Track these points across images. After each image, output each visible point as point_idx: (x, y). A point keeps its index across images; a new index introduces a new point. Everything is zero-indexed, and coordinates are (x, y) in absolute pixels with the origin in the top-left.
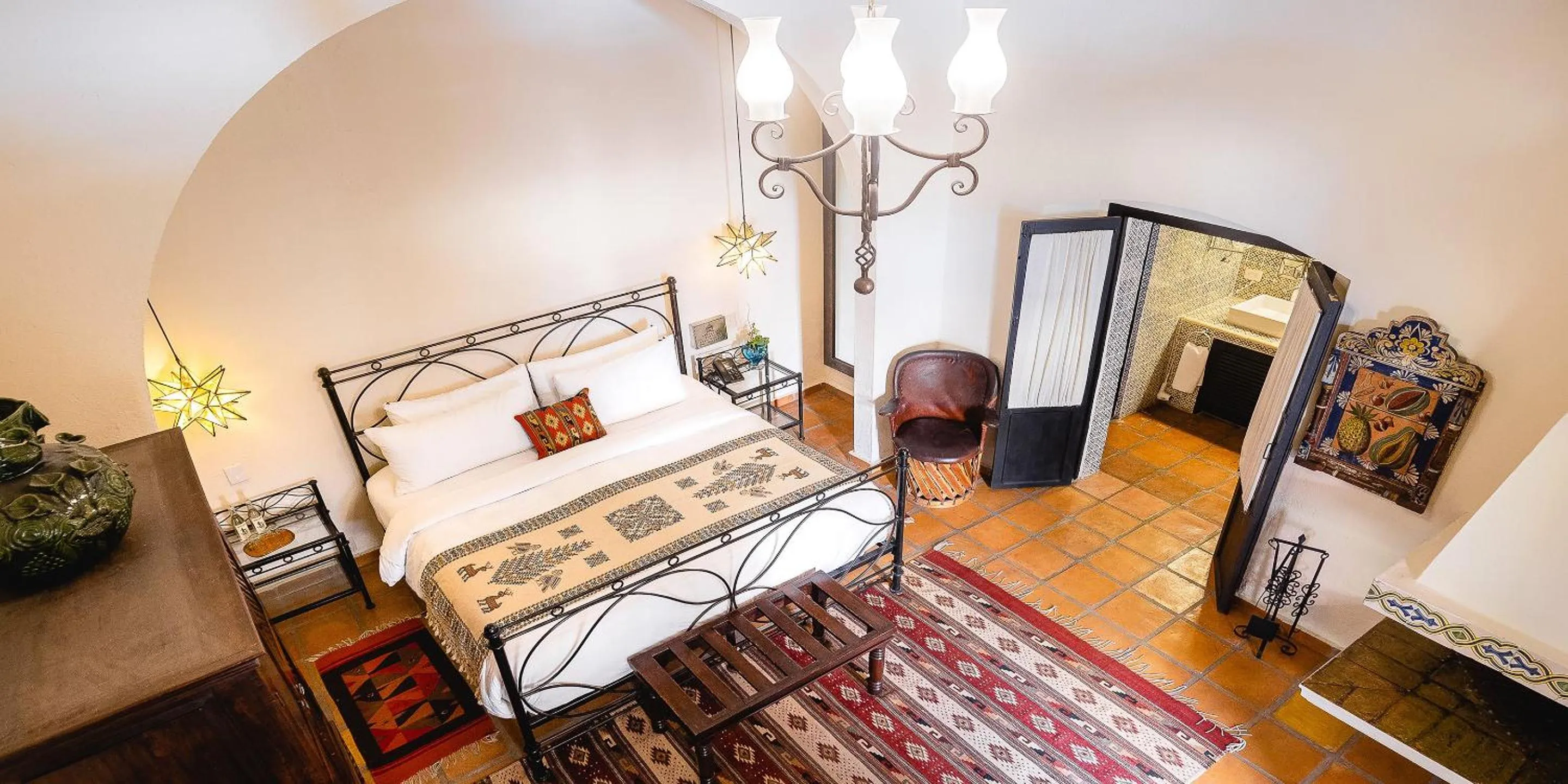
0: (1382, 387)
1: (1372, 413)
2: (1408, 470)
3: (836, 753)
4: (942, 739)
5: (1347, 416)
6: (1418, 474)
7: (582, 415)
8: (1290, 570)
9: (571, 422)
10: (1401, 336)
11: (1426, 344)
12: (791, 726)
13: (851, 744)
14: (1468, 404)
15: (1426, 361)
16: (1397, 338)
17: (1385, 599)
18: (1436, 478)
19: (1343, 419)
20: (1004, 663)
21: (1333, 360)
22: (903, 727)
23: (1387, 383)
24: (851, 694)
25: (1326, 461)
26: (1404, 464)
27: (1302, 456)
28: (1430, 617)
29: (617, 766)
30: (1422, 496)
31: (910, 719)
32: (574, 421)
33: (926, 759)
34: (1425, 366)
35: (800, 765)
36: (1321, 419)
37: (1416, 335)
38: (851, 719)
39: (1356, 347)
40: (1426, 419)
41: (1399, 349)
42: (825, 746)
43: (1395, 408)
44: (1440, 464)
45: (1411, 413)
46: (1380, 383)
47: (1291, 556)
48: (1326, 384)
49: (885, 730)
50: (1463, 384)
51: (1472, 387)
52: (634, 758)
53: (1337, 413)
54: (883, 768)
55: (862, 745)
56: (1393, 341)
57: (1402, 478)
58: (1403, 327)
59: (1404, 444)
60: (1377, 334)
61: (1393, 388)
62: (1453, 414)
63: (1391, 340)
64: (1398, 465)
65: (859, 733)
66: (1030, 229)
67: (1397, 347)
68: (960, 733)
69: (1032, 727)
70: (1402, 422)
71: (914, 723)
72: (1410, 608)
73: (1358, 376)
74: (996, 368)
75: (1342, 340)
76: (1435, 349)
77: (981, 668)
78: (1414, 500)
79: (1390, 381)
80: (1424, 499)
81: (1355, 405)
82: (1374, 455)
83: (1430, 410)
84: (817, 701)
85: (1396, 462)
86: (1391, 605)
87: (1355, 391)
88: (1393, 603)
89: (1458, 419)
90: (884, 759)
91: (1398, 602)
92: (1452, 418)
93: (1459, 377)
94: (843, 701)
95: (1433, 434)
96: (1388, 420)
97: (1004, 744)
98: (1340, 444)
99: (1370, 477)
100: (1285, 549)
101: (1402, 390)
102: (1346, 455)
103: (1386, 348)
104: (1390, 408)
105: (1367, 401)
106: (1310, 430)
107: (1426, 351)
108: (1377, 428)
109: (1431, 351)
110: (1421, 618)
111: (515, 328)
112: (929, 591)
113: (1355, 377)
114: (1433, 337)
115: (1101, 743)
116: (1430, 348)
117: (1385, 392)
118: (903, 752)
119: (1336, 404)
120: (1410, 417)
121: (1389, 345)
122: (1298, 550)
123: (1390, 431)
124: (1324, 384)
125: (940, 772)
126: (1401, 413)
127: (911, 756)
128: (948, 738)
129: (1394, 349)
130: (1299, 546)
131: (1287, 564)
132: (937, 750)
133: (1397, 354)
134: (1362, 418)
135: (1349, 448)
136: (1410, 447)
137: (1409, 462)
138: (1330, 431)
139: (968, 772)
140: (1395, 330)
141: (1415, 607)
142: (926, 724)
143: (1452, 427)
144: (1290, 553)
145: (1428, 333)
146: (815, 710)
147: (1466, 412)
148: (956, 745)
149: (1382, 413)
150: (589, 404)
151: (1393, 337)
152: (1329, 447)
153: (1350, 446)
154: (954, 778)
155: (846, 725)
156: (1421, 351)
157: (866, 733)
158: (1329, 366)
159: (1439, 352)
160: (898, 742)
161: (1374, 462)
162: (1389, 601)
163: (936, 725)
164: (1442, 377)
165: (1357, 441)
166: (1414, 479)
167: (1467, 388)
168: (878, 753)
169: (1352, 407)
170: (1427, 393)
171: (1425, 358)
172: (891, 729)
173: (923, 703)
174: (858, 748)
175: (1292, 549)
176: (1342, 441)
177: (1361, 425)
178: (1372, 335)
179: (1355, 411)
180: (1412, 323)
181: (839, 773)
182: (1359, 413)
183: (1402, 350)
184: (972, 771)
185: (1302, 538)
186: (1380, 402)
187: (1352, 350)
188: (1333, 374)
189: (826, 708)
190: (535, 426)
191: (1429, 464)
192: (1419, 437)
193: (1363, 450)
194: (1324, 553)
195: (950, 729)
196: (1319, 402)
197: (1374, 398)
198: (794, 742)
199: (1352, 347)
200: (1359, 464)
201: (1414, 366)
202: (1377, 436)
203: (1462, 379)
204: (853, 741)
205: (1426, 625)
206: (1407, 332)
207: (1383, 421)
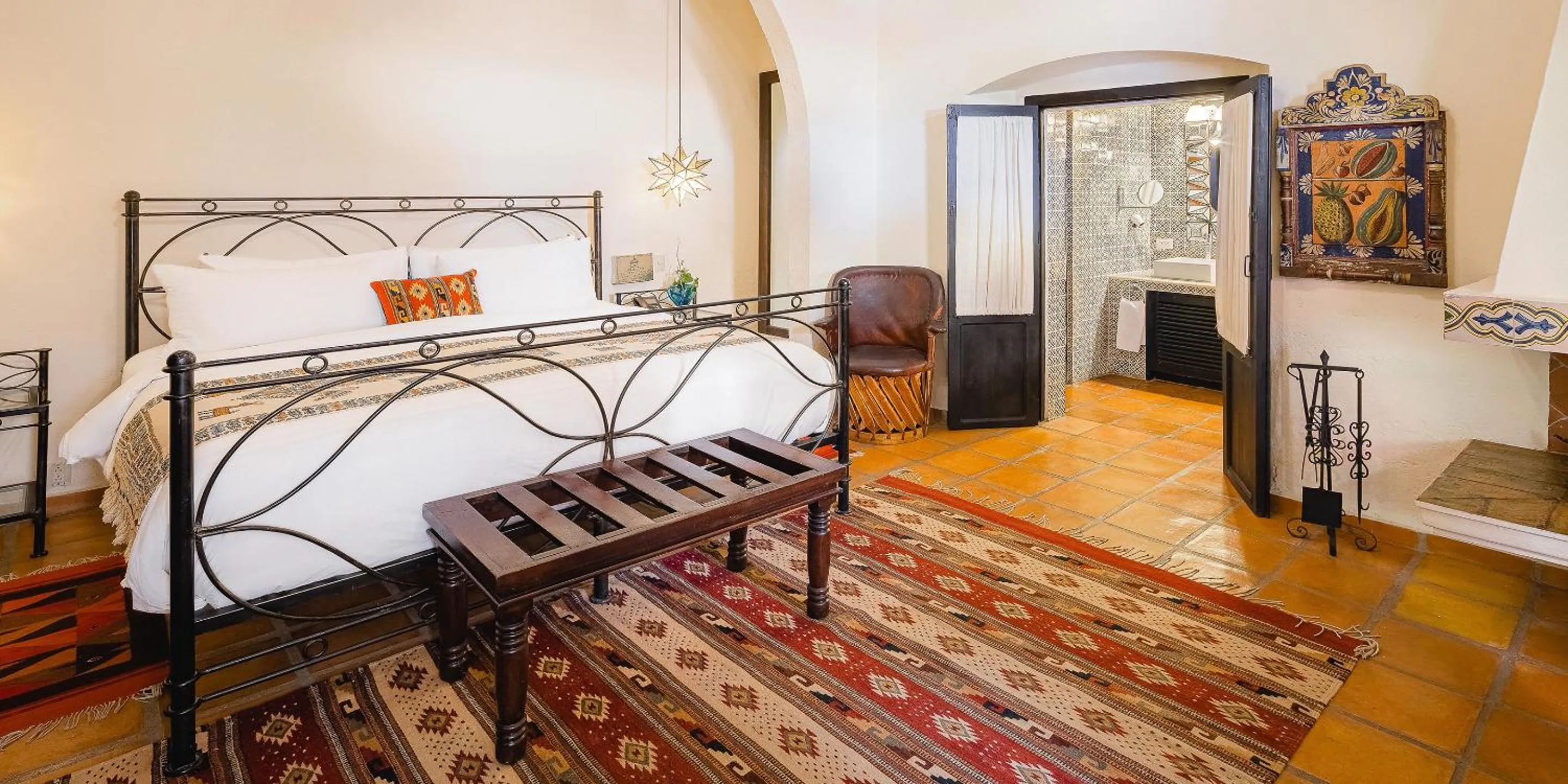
0: (1342, 155)
1: (1342, 187)
2: (1408, 240)
3: (753, 696)
4: (926, 668)
5: (1317, 201)
6: (1419, 241)
7: (460, 291)
8: (1325, 408)
9: (443, 297)
10: (1339, 91)
11: (1367, 89)
12: (681, 665)
13: (778, 683)
14: (1438, 137)
15: (1375, 106)
16: (1337, 94)
17: (1470, 318)
18: (1442, 234)
19: (1315, 206)
20: (1000, 575)
21: (1281, 142)
22: (862, 655)
23: (1345, 149)
24: (780, 620)
25: (1313, 263)
26: (1400, 234)
27: (1286, 264)
28: (1540, 319)
29: (343, 741)
30: (1437, 262)
31: (873, 645)
32: (449, 296)
33: (904, 696)
34: (1375, 112)
35: (688, 718)
36: (1291, 215)
37: (1354, 83)
38: (779, 649)
39: (1299, 118)
40: (1402, 171)
41: (1343, 104)
42: (735, 688)
43: (1364, 173)
44: (1440, 218)
45: (1382, 171)
46: (1338, 150)
47: (1320, 385)
48: (1284, 170)
49: (833, 661)
50: (1423, 116)
51: (1433, 116)
52: (383, 727)
53: (1305, 201)
54: (835, 713)
55: (797, 683)
56: (1334, 98)
57: (1405, 252)
58: (1338, 80)
59: (1391, 210)
60: (1315, 97)
61: (1353, 152)
62: (1427, 153)
63: (1331, 98)
64: (1394, 237)
65: (793, 667)
66: (954, 113)
67: (1340, 104)
68: (953, 657)
69: (1059, 643)
70: (1378, 186)
71: (879, 649)
72: (1508, 316)
73: (1313, 152)
74: (939, 277)
75: (1283, 117)
76: (1378, 90)
77: (970, 582)
78: (1430, 270)
79: (1347, 145)
80: (1441, 264)
81: (1321, 186)
82: (1364, 235)
83: (1401, 160)
84: (726, 631)
85: (1390, 235)
86: (1482, 324)
87: (1315, 169)
88: (1482, 320)
89: (1435, 157)
90: (834, 699)
91: (1489, 315)
92: (1429, 158)
93: (1415, 110)
94: (767, 629)
95: (1415, 187)
96: (1362, 189)
97: (1024, 668)
98: (1322, 237)
99: (1370, 264)
100: (1310, 376)
101: (1365, 148)
102: (1333, 248)
103: (1330, 108)
104: (1360, 175)
105: (1333, 175)
106: (1284, 229)
107: (1371, 97)
108: (1354, 202)
109: (1376, 95)
110: (1528, 326)
111: (405, 204)
112: (887, 510)
113: (1309, 154)
114: (1372, 78)
115: (1172, 659)
116: (1373, 91)
117: (1346, 159)
118: (865, 688)
119: (1300, 192)
120: (1384, 177)
121: (1332, 103)
122: (1325, 373)
123: (1370, 201)
124: (1280, 171)
125: (928, 713)
126: (1372, 176)
127: (879, 692)
128: (935, 665)
129: (1339, 106)
130: (1325, 369)
131: (1319, 402)
132: (920, 682)
133: (1343, 111)
134: (1334, 197)
135: (1333, 238)
136: (1397, 211)
137: (1405, 229)
138: (1306, 226)
139: (975, 710)
140: (1331, 86)
141: (1514, 311)
142: (898, 650)
143: (1433, 167)
144: (1317, 381)
145: (1365, 76)
146: (723, 642)
147: (1440, 145)
148: (949, 674)
149: (1352, 184)
150: (472, 283)
151: (1332, 94)
152: (1311, 246)
153: (1335, 235)
154: (953, 720)
155: (772, 658)
156: (1366, 97)
157: (801, 665)
158: (1279, 150)
159: (1384, 92)
160: (856, 675)
161: (1367, 246)
162: (1476, 319)
163: (913, 650)
164: (1398, 117)
165: (1338, 226)
166: (1418, 249)
167: (1429, 119)
168: (823, 691)
169: (1320, 189)
170: (1390, 143)
171: (1372, 103)
172: (843, 659)
173: (892, 625)
174: (791, 689)
175: (1318, 373)
176: (1323, 233)
177: (1336, 205)
178: (1311, 100)
179: (1323, 193)
180: (1345, 72)
181: (757, 725)
182: (1330, 193)
183: (1346, 104)
184: (981, 707)
185: (1324, 356)
186: (1345, 171)
187: (1297, 123)
188: (1286, 156)
189: (741, 638)
190: (394, 293)
191: (1427, 223)
192: (1403, 195)
193: (1349, 235)
194: (1356, 370)
195: (935, 653)
196: (1282, 194)
197: (1339, 169)
198: (681, 685)
199: (1295, 119)
200: (1351, 254)
201: (1365, 116)
202: (1358, 212)
203: (1419, 111)
204: (781, 677)
205: (1539, 332)
206: (1343, 84)
207: (1356, 192)
